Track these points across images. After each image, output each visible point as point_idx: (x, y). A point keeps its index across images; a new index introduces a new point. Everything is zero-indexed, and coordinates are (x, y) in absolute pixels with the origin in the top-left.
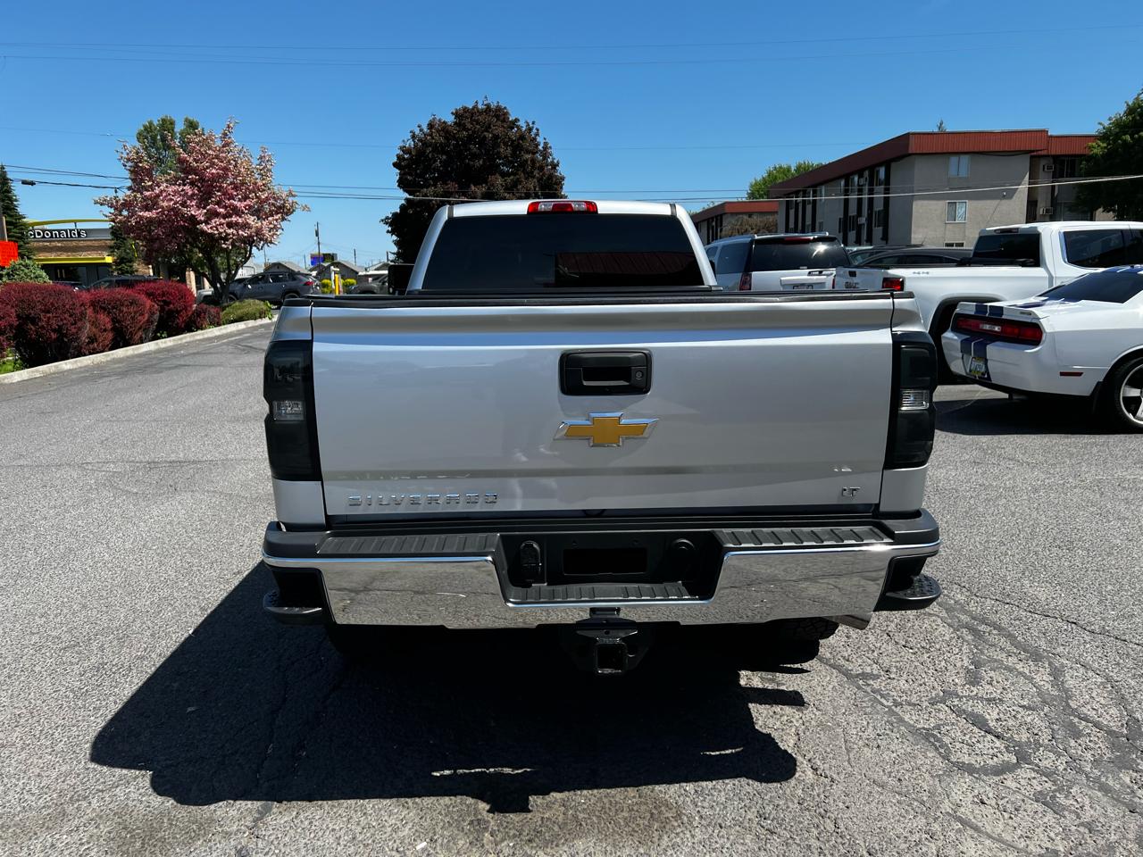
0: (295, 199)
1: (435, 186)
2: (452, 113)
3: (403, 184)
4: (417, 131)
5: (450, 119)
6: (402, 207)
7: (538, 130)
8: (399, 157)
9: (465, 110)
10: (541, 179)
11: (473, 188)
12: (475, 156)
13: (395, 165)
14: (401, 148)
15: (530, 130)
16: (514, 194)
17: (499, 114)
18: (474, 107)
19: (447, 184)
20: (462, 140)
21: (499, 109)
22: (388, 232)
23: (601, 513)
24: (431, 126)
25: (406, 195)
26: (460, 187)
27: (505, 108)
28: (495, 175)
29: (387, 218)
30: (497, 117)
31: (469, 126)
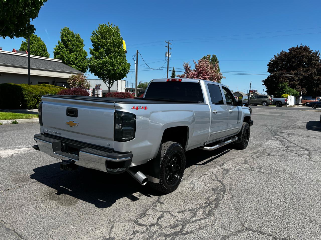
0: (222, 75)
1: (279, 71)
2: (289, 49)
3: (269, 71)
4: (276, 55)
5: (288, 51)
6: (268, 77)
7: (320, 53)
8: (269, 63)
9: (293, 48)
10: (318, 69)
11: (292, 71)
12: (294, 62)
13: (268, 65)
14: (270, 60)
15: (317, 53)
16: (306, 73)
17: (306, 49)
18: (296, 47)
19: (283, 71)
20: (290, 57)
21: (306, 47)
22: (263, 84)
23: (74, 140)
24: (281, 53)
25: (270, 74)
26: (287, 72)
27: (308, 47)
28: (300, 67)
29: (264, 80)
30: (305, 50)
31: (293, 53)
